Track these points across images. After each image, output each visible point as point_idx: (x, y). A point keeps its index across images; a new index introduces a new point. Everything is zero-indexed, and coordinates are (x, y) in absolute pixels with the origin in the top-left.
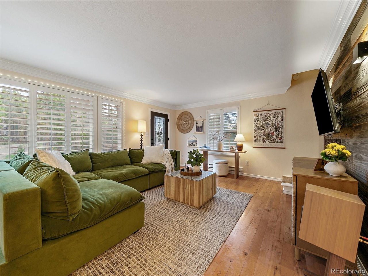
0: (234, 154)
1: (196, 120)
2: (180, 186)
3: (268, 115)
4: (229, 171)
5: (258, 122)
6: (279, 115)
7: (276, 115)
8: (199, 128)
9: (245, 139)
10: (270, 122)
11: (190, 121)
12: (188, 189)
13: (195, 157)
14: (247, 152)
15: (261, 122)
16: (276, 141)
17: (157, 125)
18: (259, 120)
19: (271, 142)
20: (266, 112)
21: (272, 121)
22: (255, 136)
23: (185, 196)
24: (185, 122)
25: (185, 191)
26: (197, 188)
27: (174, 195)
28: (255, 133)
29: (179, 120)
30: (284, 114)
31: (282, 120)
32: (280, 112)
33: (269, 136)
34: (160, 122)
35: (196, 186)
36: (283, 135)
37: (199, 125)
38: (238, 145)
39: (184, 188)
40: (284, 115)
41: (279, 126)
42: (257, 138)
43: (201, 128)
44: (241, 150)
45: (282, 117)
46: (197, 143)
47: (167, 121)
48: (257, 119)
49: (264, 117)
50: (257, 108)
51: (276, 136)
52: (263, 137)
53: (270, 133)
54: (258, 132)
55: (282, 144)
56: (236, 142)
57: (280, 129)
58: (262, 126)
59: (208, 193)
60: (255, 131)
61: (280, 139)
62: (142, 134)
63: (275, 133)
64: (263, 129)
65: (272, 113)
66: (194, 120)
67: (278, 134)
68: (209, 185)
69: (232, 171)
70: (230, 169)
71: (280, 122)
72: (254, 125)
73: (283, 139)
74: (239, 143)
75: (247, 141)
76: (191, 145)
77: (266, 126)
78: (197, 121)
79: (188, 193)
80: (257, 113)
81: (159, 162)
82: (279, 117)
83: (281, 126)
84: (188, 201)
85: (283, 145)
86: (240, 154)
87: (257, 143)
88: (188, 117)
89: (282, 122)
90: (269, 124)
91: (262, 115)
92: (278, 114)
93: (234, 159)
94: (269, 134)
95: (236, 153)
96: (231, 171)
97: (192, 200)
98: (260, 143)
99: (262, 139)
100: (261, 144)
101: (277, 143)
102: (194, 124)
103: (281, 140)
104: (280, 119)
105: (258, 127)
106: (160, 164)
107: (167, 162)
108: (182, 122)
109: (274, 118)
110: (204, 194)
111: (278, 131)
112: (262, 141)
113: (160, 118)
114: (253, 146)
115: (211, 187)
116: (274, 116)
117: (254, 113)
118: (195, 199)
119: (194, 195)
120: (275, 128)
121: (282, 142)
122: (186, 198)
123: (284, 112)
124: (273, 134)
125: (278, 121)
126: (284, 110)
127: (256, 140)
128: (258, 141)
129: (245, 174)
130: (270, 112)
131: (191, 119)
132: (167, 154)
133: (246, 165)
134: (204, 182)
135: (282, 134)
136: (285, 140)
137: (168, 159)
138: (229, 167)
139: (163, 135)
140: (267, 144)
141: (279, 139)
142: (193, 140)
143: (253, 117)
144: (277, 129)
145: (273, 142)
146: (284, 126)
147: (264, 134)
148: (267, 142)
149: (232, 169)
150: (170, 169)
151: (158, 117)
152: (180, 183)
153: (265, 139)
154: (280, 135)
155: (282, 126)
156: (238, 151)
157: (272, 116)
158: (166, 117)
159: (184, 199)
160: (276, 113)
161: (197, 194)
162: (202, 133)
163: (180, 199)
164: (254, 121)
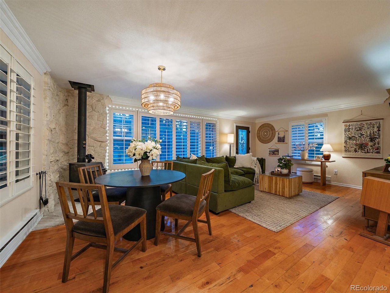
0: (319, 163)
1: (277, 132)
2: (272, 182)
3: (361, 126)
4: (315, 179)
5: (349, 133)
6: (375, 125)
7: (372, 126)
8: (280, 139)
9: (333, 149)
10: (363, 132)
11: (271, 132)
12: (280, 185)
13: (284, 162)
14: (335, 161)
15: (353, 133)
16: (371, 151)
17: (240, 136)
18: (350, 131)
19: (365, 153)
20: (359, 123)
21: (367, 132)
22: (345, 146)
23: (277, 189)
24: (266, 134)
25: (277, 186)
26: (287, 184)
27: (267, 189)
28: (345, 143)
29: (260, 131)
30: (381, 124)
31: (379, 130)
32: (376, 123)
33: (362, 147)
34: (243, 134)
35: (286, 182)
36: (381, 145)
37: (281, 135)
38: (325, 155)
39: (276, 183)
40: (381, 126)
41: (376, 136)
42: (347, 148)
43: (283, 138)
44: (328, 159)
45: (379, 127)
46: (279, 153)
47: (248, 132)
48: (347, 130)
49: (356, 128)
50: (347, 118)
51: (371, 146)
52: (355, 147)
53: (364, 144)
54: (349, 142)
55: (379, 154)
56: (323, 152)
57: (377, 139)
58: (354, 137)
59: (295, 190)
60: (346, 142)
61: (376, 150)
62: (230, 145)
63: (370, 144)
64: (355, 139)
65: (366, 124)
66: (275, 131)
67: (374, 144)
68: (296, 184)
69: (318, 180)
70: (316, 177)
71: (376, 132)
72: (343, 136)
73: (380, 150)
74: (326, 153)
75: (335, 151)
76: (273, 155)
77: (359, 136)
78: (279, 132)
79: (280, 187)
80: (348, 124)
81: (249, 166)
82: (375, 127)
83: (377, 137)
84: (280, 193)
85: (379, 156)
86: (327, 164)
87: (348, 153)
88: (269, 128)
89: (379, 133)
90: (362, 135)
91: (354, 125)
92: (373, 124)
93: (320, 168)
94: (362, 144)
95: (322, 162)
96: (316, 179)
97: (283, 192)
98: (351, 153)
99: (353, 149)
100: (353, 154)
101: (373, 153)
102: (275, 135)
103: (378, 150)
104: (376, 129)
105: (350, 137)
106: (251, 168)
107: (255, 167)
108: (263, 133)
109: (368, 128)
110: (293, 190)
111: (373, 142)
112: (353, 151)
113: (243, 130)
114: (343, 156)
115: (298, 186)
116: (369, 126)
117: (343, 123)
118: (285, 191)
119: (284, 189)
120: (369, 139)
121: (379, 153)
122: (278, 190)
123: (382, 122)
124: (367, 144)
125: (374, 132)
126: (382, 120)
127: (346, 150)
128: (349, 151)
129: (333, 183)
130: (364, 123)
131: (272, 130)
132: (255, 161)
133: (334, 174)
134: (292, 180)
135: (378, 144)
136: (382, 151)
137: (256, 164)
138: (314, 175)
139: (245, 145)
140: (360, 154)
141: (374, 150)
142: (274, 149)
143: (344, 128)
144: (372, 139)
145: (368, 152)
146: (381, 137)
147: (356, 145)
148: (360, 152)
149: (318, 178)
150: (258, 172)
151: (241, 130)
152: (273, 180)
153: (357, 150)
154: (377, 145)
155: (379, 136)
156: (325, 160)
157: (366, 126)
158: (247, 129)
159: (276, 191)
160: (371, 123)
161: (287, 188)
162: (284, 143)
163: (272, 191)
164: (343, 131)
